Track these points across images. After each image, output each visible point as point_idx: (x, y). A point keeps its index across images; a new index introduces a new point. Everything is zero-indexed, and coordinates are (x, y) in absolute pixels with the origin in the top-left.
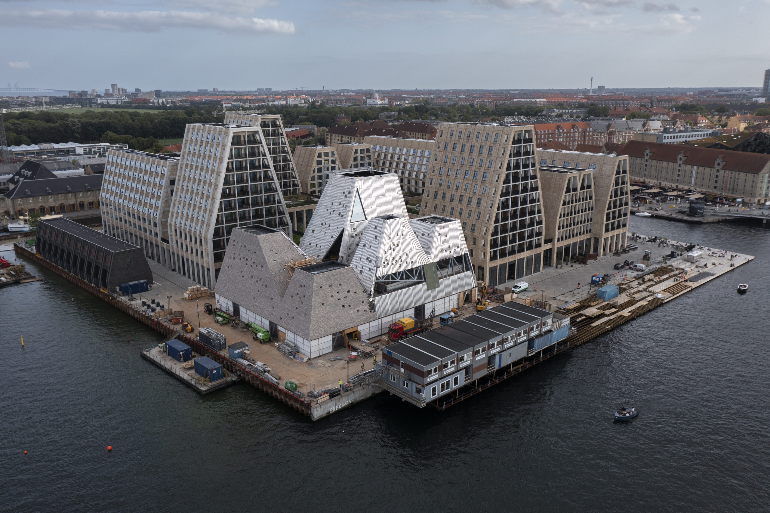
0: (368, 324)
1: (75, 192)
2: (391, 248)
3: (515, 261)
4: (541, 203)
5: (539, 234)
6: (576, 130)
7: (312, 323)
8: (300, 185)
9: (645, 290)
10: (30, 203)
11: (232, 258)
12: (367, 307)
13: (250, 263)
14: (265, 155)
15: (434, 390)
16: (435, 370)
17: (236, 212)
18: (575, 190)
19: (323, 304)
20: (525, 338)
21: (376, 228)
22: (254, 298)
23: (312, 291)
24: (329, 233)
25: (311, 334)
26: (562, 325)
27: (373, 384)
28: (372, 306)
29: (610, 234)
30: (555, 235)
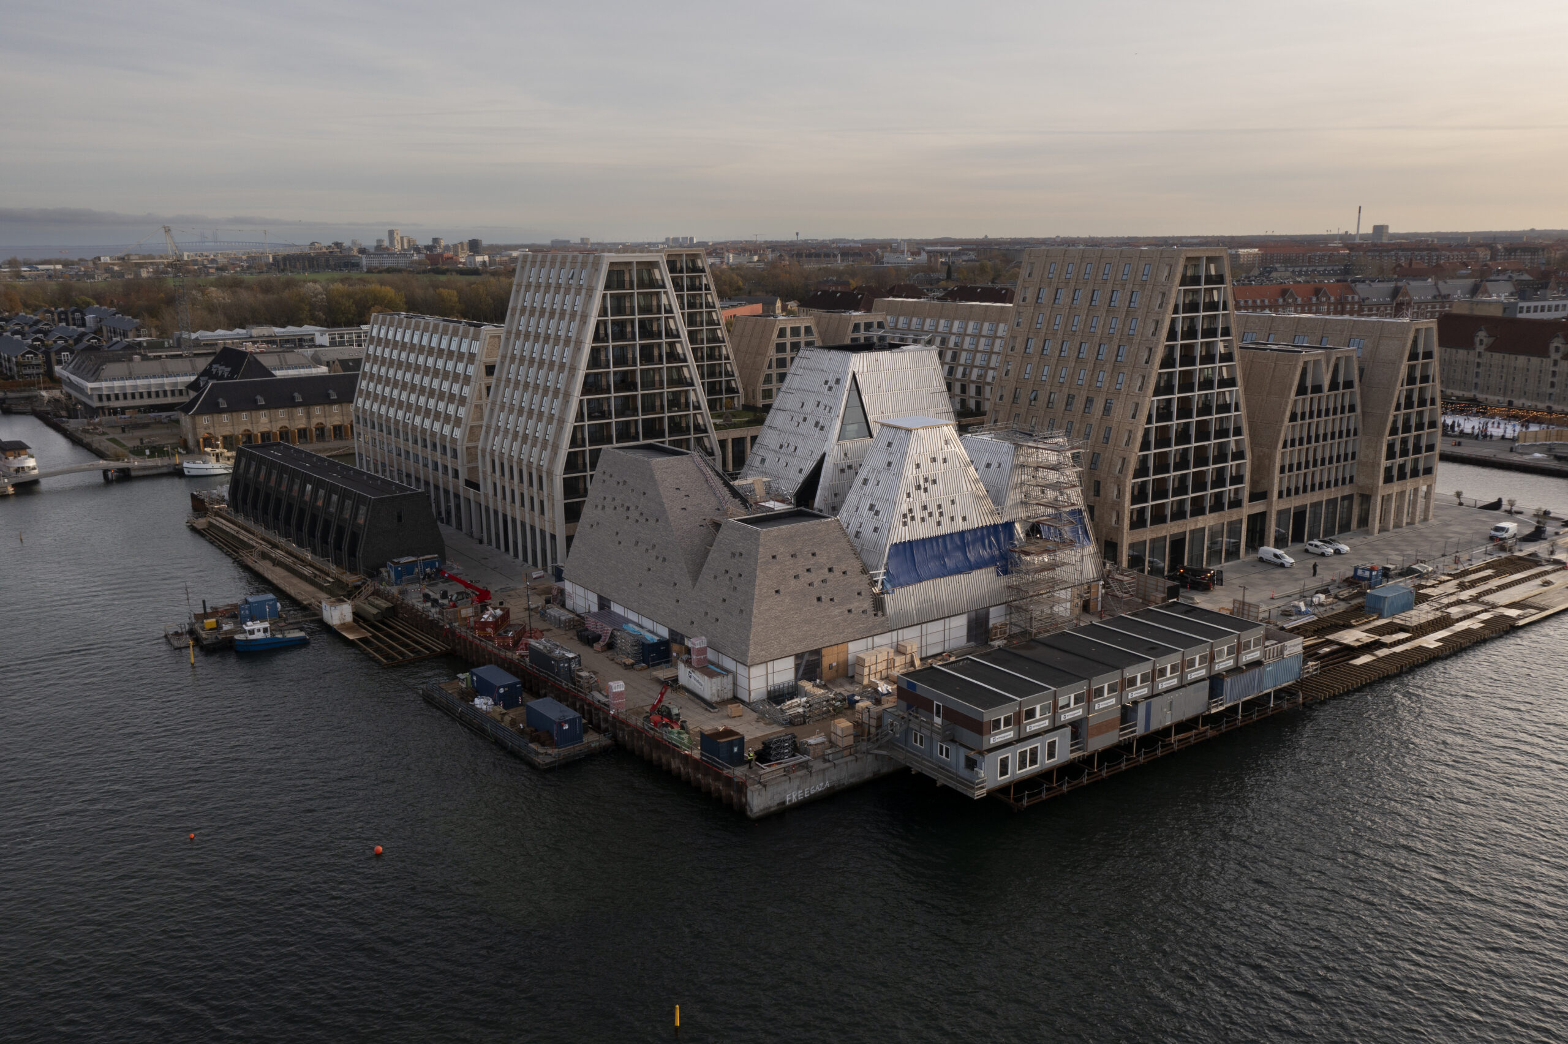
0: (870, 639)
1: (307, 403)
2: (918, 487)
3: (1185, 533)
4: (1242, 412)
5: (1238, 479)
6: (1324, 299)
7: (753, 630)
8: (741, 390)
9: (1475, 600)
10: (226, 425)
11: (600, 507)
12: (867, 604)
13: (634, 514)
14: (671, 311)
15: (1004, 764)
16: (1007, 722)
17: (610, 424)
18: (1317, 389)
19: (777, 592)
20: (1203, 673)
21: (890, 445)
22: (640, 585)
23: (756, 563)
24: (795, 462)
25: (751, 650)
26: (1286, 653)
27: (876, 752)
28: (879, 605)
29: (1395, 488)
30: (1273, 485)
